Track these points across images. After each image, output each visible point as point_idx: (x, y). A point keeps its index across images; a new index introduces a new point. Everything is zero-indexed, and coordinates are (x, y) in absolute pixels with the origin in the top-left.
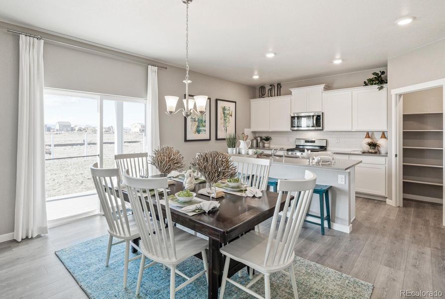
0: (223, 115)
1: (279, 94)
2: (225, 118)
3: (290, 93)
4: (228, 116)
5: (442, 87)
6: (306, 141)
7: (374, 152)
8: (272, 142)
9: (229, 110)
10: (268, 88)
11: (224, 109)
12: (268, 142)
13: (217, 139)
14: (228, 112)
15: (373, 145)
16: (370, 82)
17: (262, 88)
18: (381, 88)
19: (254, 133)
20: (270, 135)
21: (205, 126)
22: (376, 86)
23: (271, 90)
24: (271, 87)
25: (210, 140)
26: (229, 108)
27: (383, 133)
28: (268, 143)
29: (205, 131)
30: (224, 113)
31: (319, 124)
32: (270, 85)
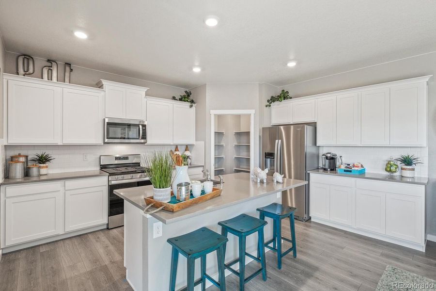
3: (101, 86)
5: (251, 115)
6: (117, 158)
12: (46, 165)
18: (191, 106)
22: (189, 104)
23: (49, 68)
24: (49, 64)
27: (187, 146)
31: (144, 137)
32: (49, 61)
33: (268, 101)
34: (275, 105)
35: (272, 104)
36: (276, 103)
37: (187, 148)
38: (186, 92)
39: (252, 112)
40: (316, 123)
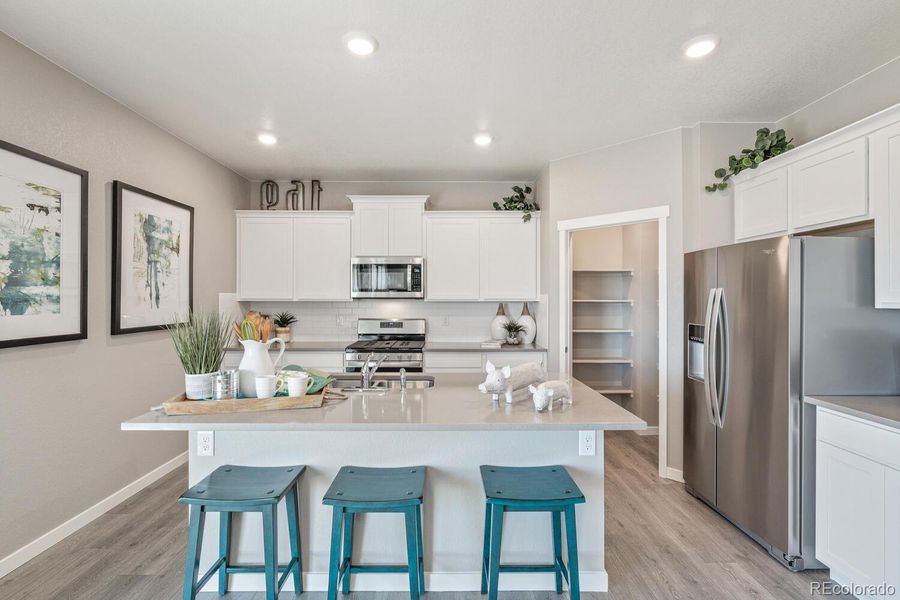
0: (144, 245)
1: (315, 205)
2: (154, 257)
3: (350, 207)
4: (165, 251)
5: (657, 222)
6: (383, 325)
7: (516, 342)
8: (295, 327)
9: (168, 230)
10: (284, 187)
11: (149, 224)
12: (287, 329)
13: (116, 329)
14: (165, 237)
15: (513, 329)
16: (511, 204)
17: (270, 184)
18: (527, 218)
19: (246, 305)
20: (290, 312)
21: (57, 282)
22: (521, 214)
23: (294, 193)
24: (294, 187)
25: (83, 335)
26: (171, 223)
27: (526, 304)
28: (286, 332)
29: (57, 300)
30: (149, 239)
31: (417, 285)
32: (292, 182)
33: (720, 173)
34: (741, 182)
35: (735, 179)
36: (746, 173)
37: (527, 309)
38: (516, 189)
39: (661, 213)
40: (871, 222)
